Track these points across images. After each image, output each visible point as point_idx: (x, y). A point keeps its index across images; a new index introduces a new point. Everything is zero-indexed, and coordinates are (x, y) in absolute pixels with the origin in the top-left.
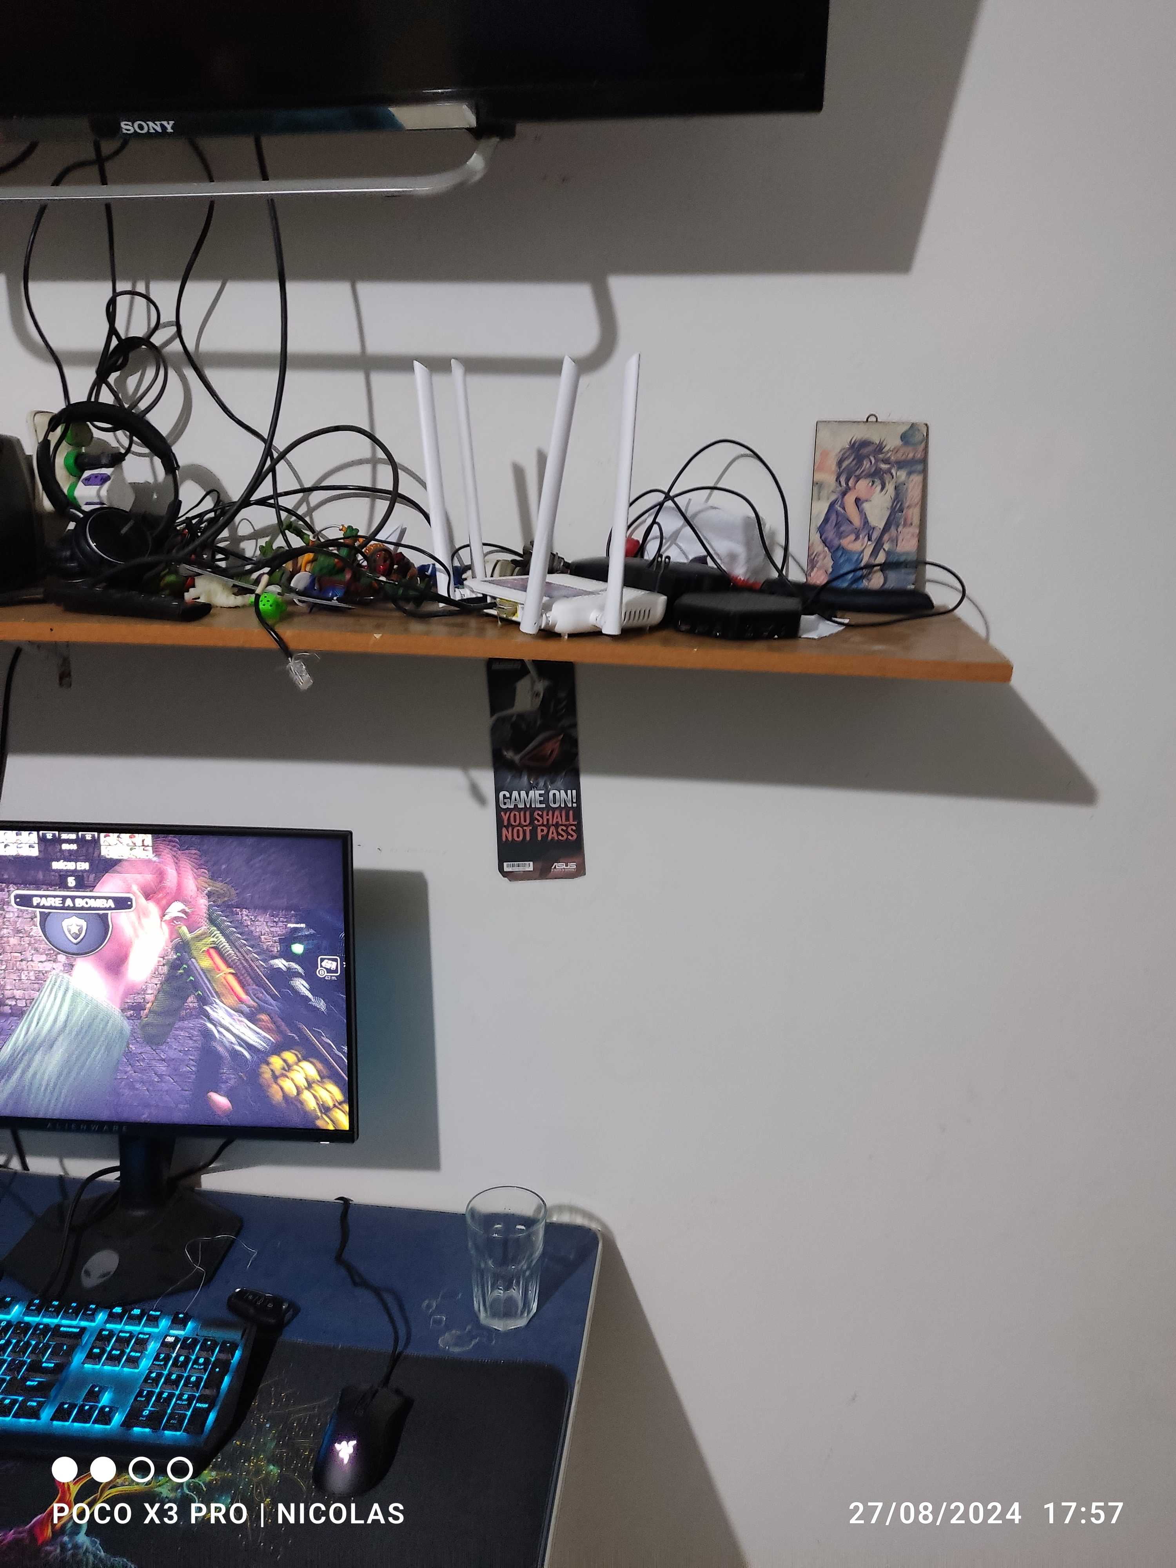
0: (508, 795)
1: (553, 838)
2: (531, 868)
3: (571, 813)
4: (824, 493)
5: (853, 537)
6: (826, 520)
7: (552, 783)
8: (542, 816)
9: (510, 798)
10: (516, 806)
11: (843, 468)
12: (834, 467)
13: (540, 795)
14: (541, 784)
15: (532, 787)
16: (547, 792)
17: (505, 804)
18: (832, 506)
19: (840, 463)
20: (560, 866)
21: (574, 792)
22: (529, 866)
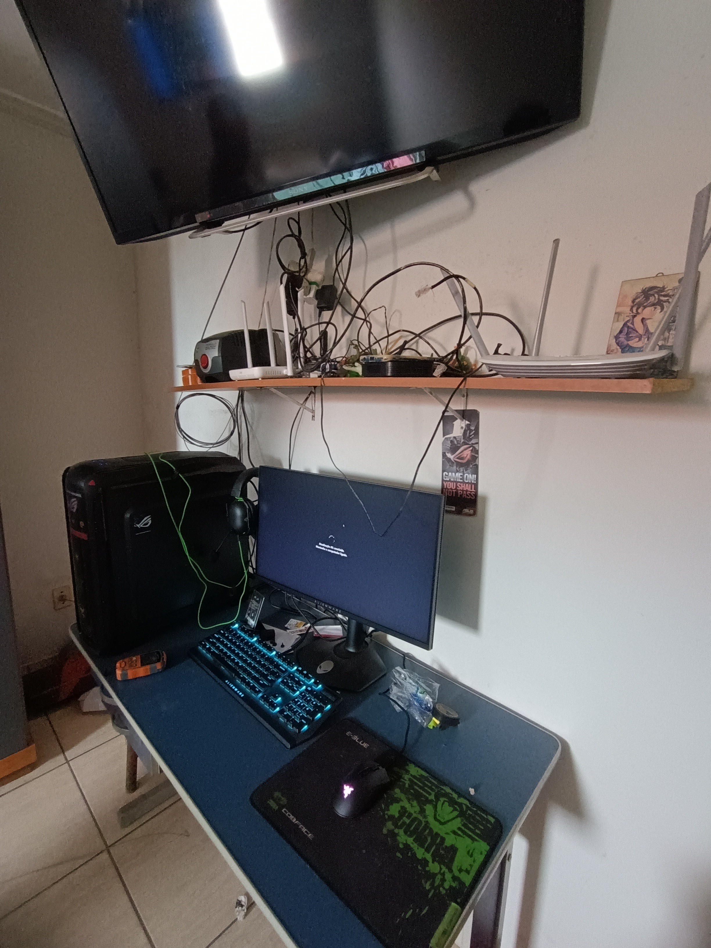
0: (447, 474)
1: (464, 497)
2: (454, 510)
3: (473, 486)
4: (621, 318)
5: (638, 339)
6: (621, 332)
7: (466, 470)
8: (460, 486)
9: (448, 476)
10: (450, 479)
11: (635, 303)
12: (630, 303)
13: (461, 476)
14: (462, 470)
15: (457, 471)
16: (464, 474)
17: (446, 478)
18: (625, 324)
19: (633, 302)
20: (466, 511)
21: (475, 476)
22: (453, 509)
